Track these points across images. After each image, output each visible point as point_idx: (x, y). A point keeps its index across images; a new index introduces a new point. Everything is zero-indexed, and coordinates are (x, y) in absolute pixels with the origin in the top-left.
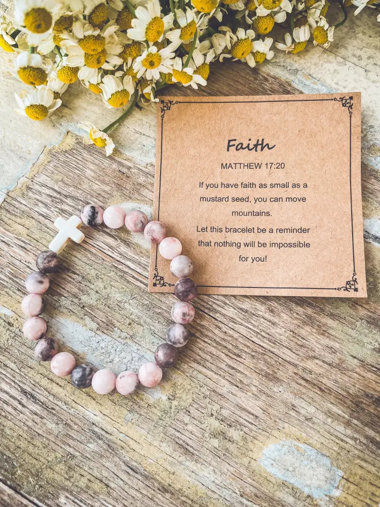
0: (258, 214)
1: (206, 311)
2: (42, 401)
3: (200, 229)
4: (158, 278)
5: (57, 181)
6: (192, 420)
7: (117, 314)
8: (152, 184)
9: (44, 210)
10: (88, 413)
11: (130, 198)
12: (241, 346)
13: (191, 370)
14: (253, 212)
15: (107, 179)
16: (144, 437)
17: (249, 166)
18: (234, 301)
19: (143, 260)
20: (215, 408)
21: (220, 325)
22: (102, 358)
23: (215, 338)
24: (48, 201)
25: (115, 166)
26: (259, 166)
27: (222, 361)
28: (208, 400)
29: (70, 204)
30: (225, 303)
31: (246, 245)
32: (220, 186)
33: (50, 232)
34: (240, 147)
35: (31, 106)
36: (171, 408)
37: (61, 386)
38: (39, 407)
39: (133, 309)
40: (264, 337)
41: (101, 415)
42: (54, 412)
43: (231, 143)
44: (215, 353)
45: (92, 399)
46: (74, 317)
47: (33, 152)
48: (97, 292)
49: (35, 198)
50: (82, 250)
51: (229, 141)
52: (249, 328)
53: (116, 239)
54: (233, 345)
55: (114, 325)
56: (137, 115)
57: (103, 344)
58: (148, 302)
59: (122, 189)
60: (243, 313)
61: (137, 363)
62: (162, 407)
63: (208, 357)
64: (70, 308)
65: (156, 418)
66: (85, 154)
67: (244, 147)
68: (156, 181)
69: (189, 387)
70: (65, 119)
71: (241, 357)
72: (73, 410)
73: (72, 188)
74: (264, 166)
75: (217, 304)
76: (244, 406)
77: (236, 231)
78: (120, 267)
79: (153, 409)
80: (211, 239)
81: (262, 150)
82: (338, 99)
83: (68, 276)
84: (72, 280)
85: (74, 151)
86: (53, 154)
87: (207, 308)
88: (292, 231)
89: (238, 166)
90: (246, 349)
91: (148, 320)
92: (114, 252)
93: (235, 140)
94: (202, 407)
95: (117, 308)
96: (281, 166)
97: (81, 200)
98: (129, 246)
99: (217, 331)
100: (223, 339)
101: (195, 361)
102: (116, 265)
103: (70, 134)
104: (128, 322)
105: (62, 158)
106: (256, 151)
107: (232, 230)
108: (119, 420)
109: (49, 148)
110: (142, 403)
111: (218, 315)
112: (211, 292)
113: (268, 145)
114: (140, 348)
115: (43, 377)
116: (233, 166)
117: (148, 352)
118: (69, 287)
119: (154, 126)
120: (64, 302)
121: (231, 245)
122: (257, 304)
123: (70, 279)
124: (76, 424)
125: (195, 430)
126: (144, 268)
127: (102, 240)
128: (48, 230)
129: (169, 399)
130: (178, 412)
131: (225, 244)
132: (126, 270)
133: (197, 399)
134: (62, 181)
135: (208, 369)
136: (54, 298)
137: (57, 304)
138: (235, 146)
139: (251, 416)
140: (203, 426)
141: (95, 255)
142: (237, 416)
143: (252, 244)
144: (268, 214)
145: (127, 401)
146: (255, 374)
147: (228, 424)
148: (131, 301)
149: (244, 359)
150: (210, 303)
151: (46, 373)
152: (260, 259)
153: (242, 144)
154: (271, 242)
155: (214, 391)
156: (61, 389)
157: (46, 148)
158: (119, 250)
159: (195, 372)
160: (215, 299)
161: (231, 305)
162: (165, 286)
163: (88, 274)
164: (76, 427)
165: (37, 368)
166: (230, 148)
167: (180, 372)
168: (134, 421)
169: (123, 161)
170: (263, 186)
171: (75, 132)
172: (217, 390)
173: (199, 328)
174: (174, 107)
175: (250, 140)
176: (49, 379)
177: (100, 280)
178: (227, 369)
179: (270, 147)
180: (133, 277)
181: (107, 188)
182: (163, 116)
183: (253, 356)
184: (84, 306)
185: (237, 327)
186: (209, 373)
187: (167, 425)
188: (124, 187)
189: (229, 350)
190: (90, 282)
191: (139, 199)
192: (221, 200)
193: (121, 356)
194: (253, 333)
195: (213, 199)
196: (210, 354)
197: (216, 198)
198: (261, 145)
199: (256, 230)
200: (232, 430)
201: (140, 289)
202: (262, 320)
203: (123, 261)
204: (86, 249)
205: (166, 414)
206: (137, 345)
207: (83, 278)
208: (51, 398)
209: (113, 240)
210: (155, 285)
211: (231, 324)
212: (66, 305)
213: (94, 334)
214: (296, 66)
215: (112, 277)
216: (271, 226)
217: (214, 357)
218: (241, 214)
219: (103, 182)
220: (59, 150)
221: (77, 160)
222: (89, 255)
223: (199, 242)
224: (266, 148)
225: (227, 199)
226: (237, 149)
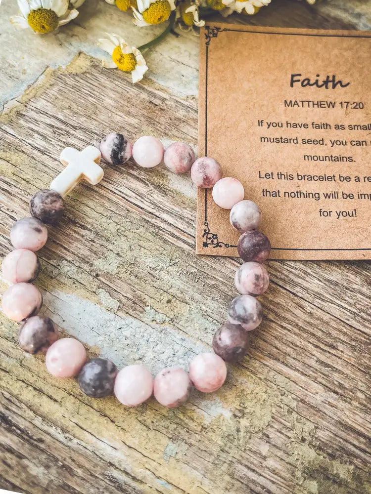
0: (338, 159)
1: (281, 283)
2: (22, 427)
3: (263, 175)
4: (210, 236)
5: (62, 109)
6: (274, 450)
7: (149, 287)
8: (196, 121)
9: (40, 143)
10: (101, 445)
11: (166, 134)
12: (334, 333)
13: (266, 370)
14: (332, 156)
15: (133, 111)
16: (197, 484)
17: (320, 104)
18: (317, 270)
19: (187, 213)
20: (306, 429)
21: (303, 303)
22: (126, 352)
23: (297, 321)
24: (48, 132)
25: (144, 96)
27: (310, 356)
28: (295, 415)
29: (81, 137)
30: (306, 273)
31: (327, 196)
32: (285, 125)
33: (49, 171)
34: (306, 83)
35: (39, 9)
36: (238, 431)
37: (56, 401)
38: (15, 438)
39: (173, 280)
40: (365, 320)
41: (125, 448)
42: (42, 446)
43: (296, 78)
44: (298, 343)
45: (110, 422)
46: (82, 292)
47: (29, 71)
48: (118, 254)
49: (29, 128)
50: (97, 197)
51: (293, 76)
52: (342, 307)
53: (147, 184)
54: (323, 331)
55: (145, 303)
56: (172, 42)
57: (127, 332)
58: (196, 270)
59: (154, 124)
60: (332, 286)
61: (181, 361)
62: (225, 430)
63: (289, 350)
64: (75, 277)
65: (215, 450)
66: (103, 79)
67: (312, 82)
68: (200, 116)
69: (265, 396)
70: (77, 38)
71: (337, 349)
72: (75, 441)
73: (85, 119)
74: (338, 106)
75: (294, 274)
76: (350, 423)
77: (311, 178)
78: (153, 221)
79: (211, 435)
80: (278, 188)
81: (334, 87)
83: (74, 231)
84: (81, 238)
85: (88, 75)
86: (57, 76)
87: (281, 279)
89: (306, 104)
90: (342, 337)
91: (197, 296)
92: (145, 202)
93: (300, 75)
94: (286, 427)
95: (149, 278)
97: (96, 133)
98: (165, 194)
99: (298, 312)
100: (308, 323)
101: (270, 355)
102: (148, 219)
103: (82, 55)
104: (166, 299)
105: (70, 81)
106: (327, 88)
107: (306, 178)
108: (155, 456)
109: (52, 68)
110: (192, 425)
111: (298, 289)
112: (285, 257)
114: (185, 336)
115: (25, 385)
116: (300, 104)
117: (198, 343)
118: (75, 246)
119: (195, 55)
120: (67, 268)
121: (307, 195)
122: (349, 274)
123: (77, 236)
124: (80, 466)
125: (280, 467)
126: (188, 222)
127: (125, 185)
128: (46, 169)
129: (235, 416)
130: (250, 438)
131: (298, 194)
132: (163, 225)
133: (279, 415)
134: (70, 108)
135: (290, 367)
136: (51, 262)
137: (55, 271)
138: (301, 82)
139: (362, 439)
140: (291, 460)
141: (116, 204)
142: (341, 440)
143: (335, 195)
144: (350, 159)
145: (167, 423)
146: (358, 373)
147: (329, 454)
148: (170, 268)
149: (342, 352)
150: (285, 273)
151: (32, 380)
152: (348, 214)
153: (308, 80)
154: (360, 193)
155: (302, 401)
156: (56, 406)
157: (48, 69)
158: (151, 198)
159: (272, 373)
160: (291, 267)
161: (314, 275)
162: (221, 246)
163: (105, 229)
164: (79, 472)
165: (16, 372)
166: (295, 84)
167: (248, 373)
168: (179, 456)
169: (156, 92)
170: (340, 127)
171: (90, 54)
172: (308, 400)
173: (272, 307)
174: (221, 35)
175: (318, 76)
176: (35, 389)
177: (123, 238)
178: (318, 366)
179: (344, 84)
180: (173, 235)
181: (134, 121)
182: (208, 44)
183: (353, 347)
184: (97, 275)
185: (326, 305)
186: (294, 374)
187: (234, 460)
188: (157, 120)
189: (319, 339)
190: (107, 240)
191: (178, 135)
192: (287, 141)
193: (156, 349)
194: (349, 313)
195: (278, 140)
196: (292, 346)
197: (281, 138)
198: (332, 82)
199: (337, 178)
200: (336, 463)
201: (183, 251)
202: (359, 296)
203: (157, 214)
204: (101, 196)
205: (232, 441)
206: (181, 332)
207: (97, 234)
208: (38, 421)
209: (142, 185)
210: (205, 245)
211: (317, 302)
212: (69, 273)
213: (113, 315)
214: (358, 10)
215: (141, 234)
216: (357, 174)
217: (298, 349)
218: (315, 158)
219: (129, 113)
220: (66, 72)
221: (91, 86)
222: (107, 204)
223: (263, 191)
224: (339, 85)
225: (295, 141)
226: (303, 86)
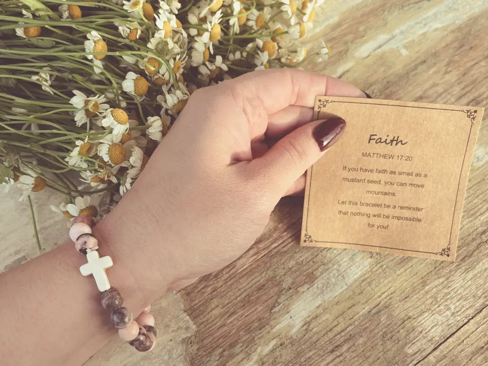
0: (386, 194)
3: (340, 202)
14: (383, 192)
17: (384, 156)
26: (392, 157)
31: (374, 216)
32: (359, 170)
34: (379, 141)
43: (373, 137)
51: (371, 136)
67: (382, 141)
74: (396, 157)
77: (368, 205)
80: (348, 210)
81: (396, 145)
82: (465, 111)
88: (409, 208)
89: (376, 155)
93: (376, 135)
96: (409, 158)
106: (391, 145)
107: (365, 204)
113: (401, 141)
116: (372, 155)
121: (363, 214)
131: (358, 214)
138: (375, 140)
143: (379, 216)
144: (394, 194)
152: (383, 227)
153: (381, 139)
154: (393, 216)
162: (312, 242)
166: (371, 141)
170: (393, 173)
175: (388, 136)
179: (403, 143)
182: (319, 112)
192: (359, 181)
195: (353, 180)
197: (355, 179)
198: (395, 141)
199: (383, 206)
210: (305, 241)
216: (395, 204)
218: (373, 193)
223: (339, 212)
224: (400, 144)
225: (363, 181)
226: (376, 143)
